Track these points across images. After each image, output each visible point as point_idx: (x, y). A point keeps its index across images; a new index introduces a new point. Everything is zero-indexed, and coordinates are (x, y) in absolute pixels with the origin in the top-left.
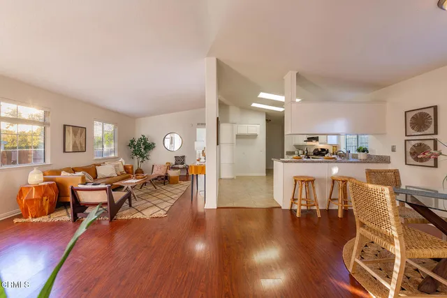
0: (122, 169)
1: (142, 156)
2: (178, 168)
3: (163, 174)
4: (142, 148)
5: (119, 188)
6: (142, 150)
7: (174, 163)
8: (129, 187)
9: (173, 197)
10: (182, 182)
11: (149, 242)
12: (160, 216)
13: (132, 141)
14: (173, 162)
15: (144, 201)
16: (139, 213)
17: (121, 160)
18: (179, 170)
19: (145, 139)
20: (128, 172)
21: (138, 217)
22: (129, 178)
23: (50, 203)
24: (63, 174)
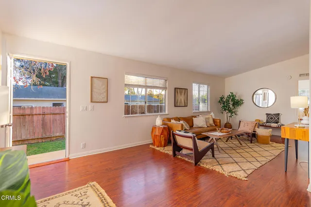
0: (211, 122)
1: (230, 111)
2: (270, 127)
3: (250, 131)
4: (230, 104)
5: (206, 138)
6: (231, 106)
7: (265, 121)
8: (214, 139)
9: (259, 159)
10: (275, 144)
11: (221, 203)
12: (239, 177)
13: (222, 98)
14: (264, 119)
15: (226, 155)
16: (219, 167)
17: (212, 114)
18: (271, 130)
19: (233, 96)
20: (216, 125)
21: (217, 170)
22: (215, 130)
23: (165, 140)
24: (173, 121)
